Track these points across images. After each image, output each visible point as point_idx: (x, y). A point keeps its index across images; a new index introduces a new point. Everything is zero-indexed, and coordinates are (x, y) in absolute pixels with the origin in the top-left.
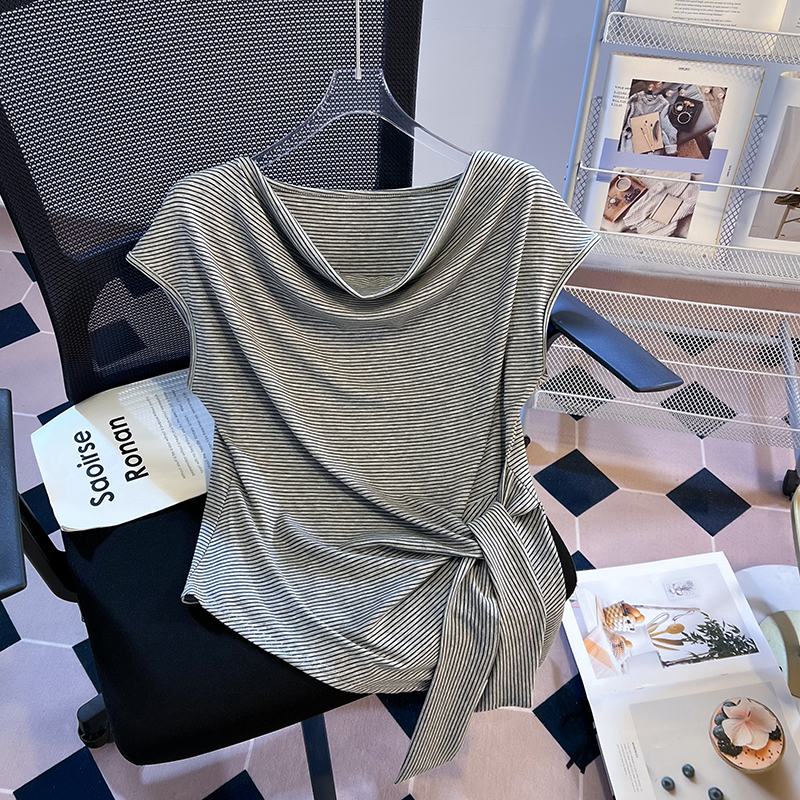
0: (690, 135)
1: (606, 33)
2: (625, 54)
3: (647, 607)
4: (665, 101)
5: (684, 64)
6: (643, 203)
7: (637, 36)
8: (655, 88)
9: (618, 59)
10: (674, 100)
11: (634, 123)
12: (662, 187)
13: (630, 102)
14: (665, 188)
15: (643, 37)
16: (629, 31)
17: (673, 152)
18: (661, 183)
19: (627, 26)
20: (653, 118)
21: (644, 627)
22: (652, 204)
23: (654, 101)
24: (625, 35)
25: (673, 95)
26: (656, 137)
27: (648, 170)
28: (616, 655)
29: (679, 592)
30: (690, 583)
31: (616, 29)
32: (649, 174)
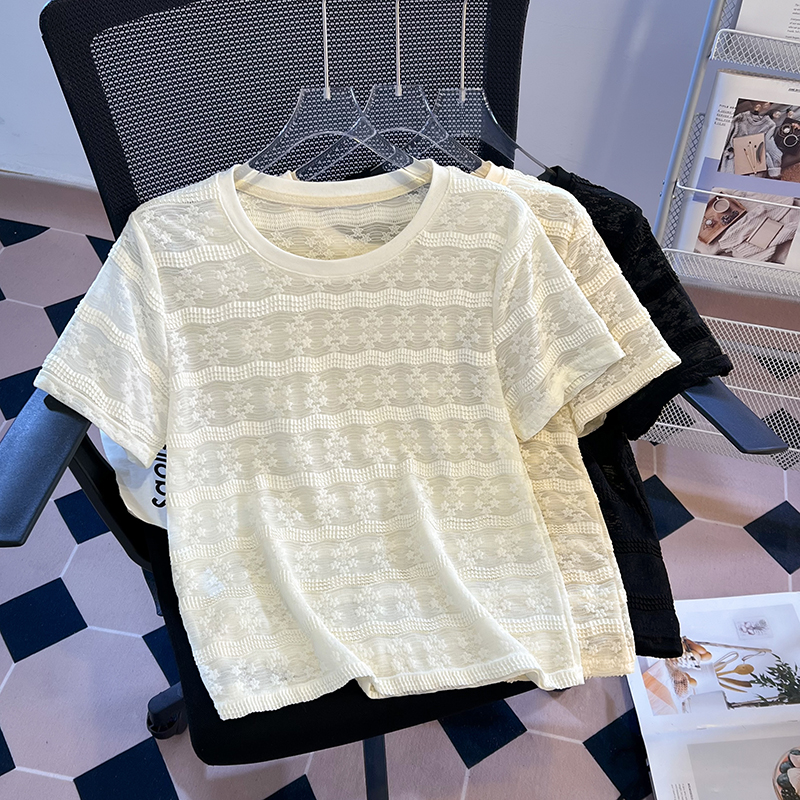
0: (795, 158)
1: (715, 49)
2: (732, 72)
3: (715, 645)
4: (772, 122)
5: (794, 85)
6: (741, 226)
7: (747, 55)
8: (762, 108)
10: (782, 122)
11: (737, 143)
12: (762, 210)
13: (734, 122)
14: (766, 212)
15: (753, 56)
16: (738, 48)
17: (776, 175)
18: (761, 206)
19: (736, 44)
20: (758, 139)
21: (711, 665)
22: (750, 227)
23: (759, 122)
24: (734, 53)
25: (781, 117)
26: (759, 158)
27: (748, 193)
28: (678, 692)
29: (750, 631)
30: (763, 623)
31: (726, 46)
32: (749, 196)
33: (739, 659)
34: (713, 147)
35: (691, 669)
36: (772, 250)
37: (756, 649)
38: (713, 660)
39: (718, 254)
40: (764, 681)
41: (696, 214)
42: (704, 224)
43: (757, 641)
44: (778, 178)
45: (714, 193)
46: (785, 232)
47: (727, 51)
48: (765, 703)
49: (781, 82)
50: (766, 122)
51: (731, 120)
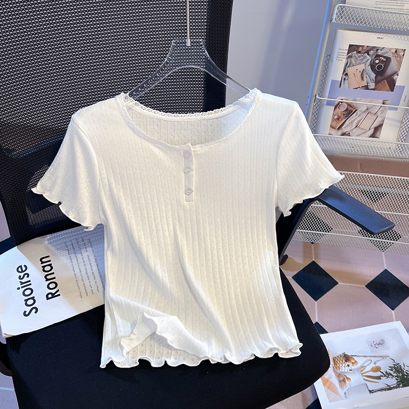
0: (383, 77)
1: (335, 17)
2: (345, 29)
3: (359, 356)
4: (368, 57)
5: (380, 35)
6: (354, 118)
8: (363, 50)
10: (374, 57)
11: (349, 70)
12: (366, 108)
13: (347, 58)
16: (348, 15)
17: (373, 87)
18: (365, 106)
20: (361, 67)
21: (358, 369)
22: (360, 118)
23: (362, 58)
24: (345, 18)
25: (373, 54)
26: (362, 79)
27: (357, 99)
28: (341, 387)
29: (377, 346)
30: (383, 340)
31: (341, 14)
32: (358, 101)
33: (373, 363)
34: (336, 73)
35: (348, 372)
36: (372, 131)
37: (381, 357)
38: (359, 365)
39: (342, 135)
40: (388, 375)
41: (328, 114)
42: (333, 118)
43: (381, 351)
44: (374, 89)
45: (338, 100)
46: (379, 119)
47: (341, 17)
48: (390, 389)
49: (373, 33)
50: (365, 57)
51: (346, 57)
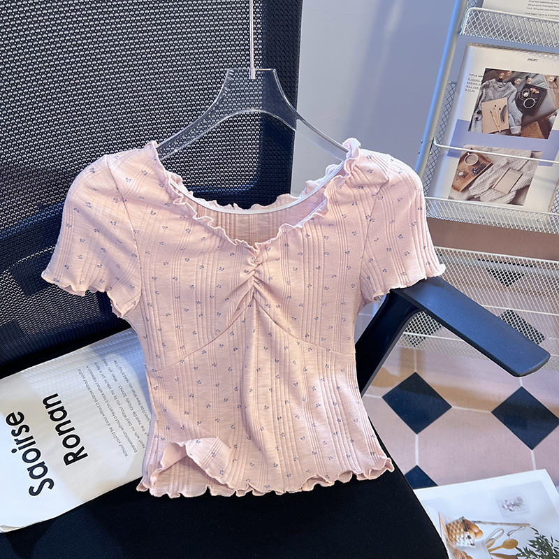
0: (533, 118)
1: (465, 26)
2: (479, 45)
4: (513, 88)
5: (532, 56)
6: (487, 176)
7: (493, 30)
8: (505, 76)
9: (472, 49)
10: (522, 87)
11: (485, 107)
12: (505, 162)
13: (482, 89)
14: (508, 163)
15: (498, 30)
16: (485, 25)
17: (517, 132)
18: (504, 159)
19: (483, 20)
20: (502, 102)
22: (496, 176)
23: (504, 88)
24: (481, 28)
25: (521, 83)
26: (503, 119)
27: (494, 148)
29: (511, 508)
30: (519, 499)
31: (474, 23)
32: (494, 151)
34: (465, 109)
36: (512, 195)
39: (470, 199)
41: (450, 168)
42: (457, 175)
44: (519, 135)
45: (465, 149)
46: (524, 178)
47: (475, 27)
49: (521, 53)
50: (509, 88)
51: (479, 87)
